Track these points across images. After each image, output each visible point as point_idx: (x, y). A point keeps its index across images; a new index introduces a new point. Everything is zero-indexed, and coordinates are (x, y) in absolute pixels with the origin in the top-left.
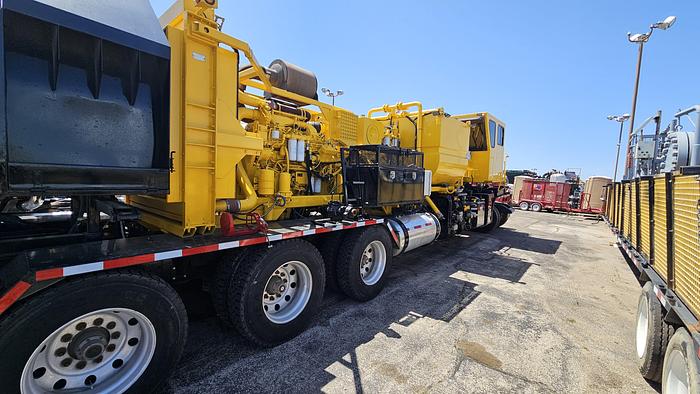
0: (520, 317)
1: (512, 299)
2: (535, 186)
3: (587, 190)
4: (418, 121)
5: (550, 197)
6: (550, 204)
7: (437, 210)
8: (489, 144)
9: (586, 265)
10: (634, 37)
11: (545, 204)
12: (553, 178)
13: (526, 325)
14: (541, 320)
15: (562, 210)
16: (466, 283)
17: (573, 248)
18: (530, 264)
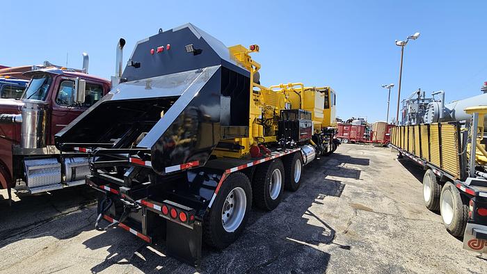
0: (370, 193)
1: (362, 186)
2: (345, 127)
3: (374, 129)
4: (301, 94)
5: (353, 134)
6: (354, 139)
7: (314, 143)
8: (331, 104)
9: (387, 170)
10: (399, 43)
11: (351, 139)
12: (354, 123)
13: (374, 196)
14: (379, 194)
15: (361, 142)
16: (336, 181)
17: (377, 162)
18: (360, 171)
